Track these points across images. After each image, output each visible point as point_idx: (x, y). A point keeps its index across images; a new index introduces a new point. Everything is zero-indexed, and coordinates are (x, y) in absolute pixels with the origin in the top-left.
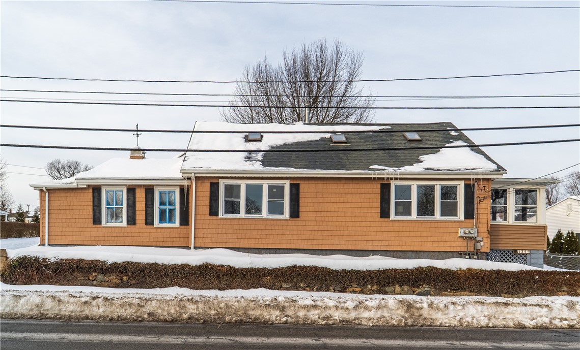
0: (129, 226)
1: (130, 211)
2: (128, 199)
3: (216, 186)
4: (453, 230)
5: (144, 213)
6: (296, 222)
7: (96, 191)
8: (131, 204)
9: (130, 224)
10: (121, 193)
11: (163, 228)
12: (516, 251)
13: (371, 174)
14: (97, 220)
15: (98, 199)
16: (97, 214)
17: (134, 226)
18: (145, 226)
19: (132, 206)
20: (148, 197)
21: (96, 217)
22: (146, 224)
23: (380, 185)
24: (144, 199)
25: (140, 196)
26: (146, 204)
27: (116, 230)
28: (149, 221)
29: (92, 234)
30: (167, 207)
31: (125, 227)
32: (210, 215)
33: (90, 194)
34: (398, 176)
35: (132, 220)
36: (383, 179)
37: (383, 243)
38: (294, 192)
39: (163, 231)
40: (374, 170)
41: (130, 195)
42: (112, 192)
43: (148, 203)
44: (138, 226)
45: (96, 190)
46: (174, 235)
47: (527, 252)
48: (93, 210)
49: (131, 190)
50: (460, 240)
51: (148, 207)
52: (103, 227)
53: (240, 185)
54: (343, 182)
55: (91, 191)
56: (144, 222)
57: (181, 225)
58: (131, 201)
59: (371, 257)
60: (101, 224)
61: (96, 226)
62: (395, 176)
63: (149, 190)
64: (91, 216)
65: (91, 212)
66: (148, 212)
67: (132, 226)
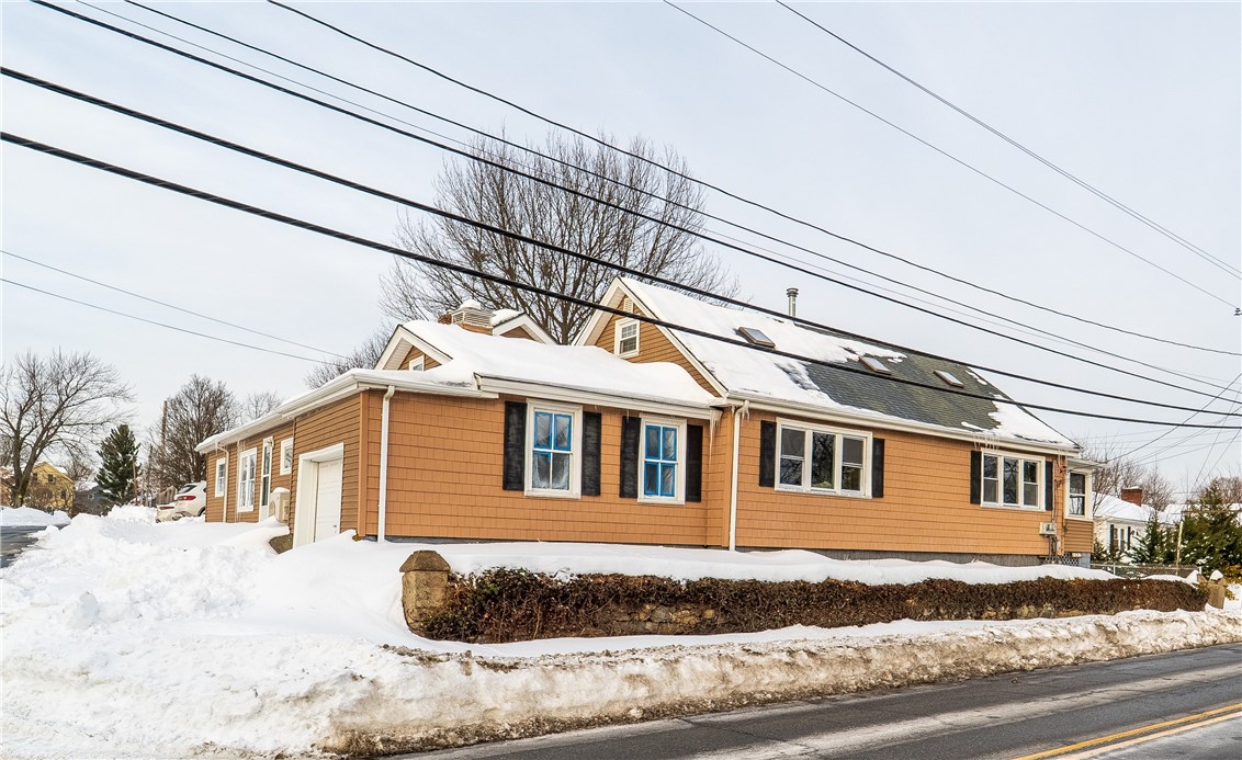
0: (586, 498)
1: (588, 464)
2: (585, 437)
3: (771, 430)
4: (1035, 525)
5: (617, 470)
6: (881, 504)
7: (514, 410)
8: (591, 449)
9: (589, 495)
10: (567, 420)
11: (653, 505)
12: (1071, 553)
13: (972, 437)
14: (513, 480)
15: (518, 429)
16: (514, 464)
17: (596, 499)
18: (619, 500)
19: (592, 454)
20: (628, 436)
21: (513, 473)
22: (622, 494)
23: (970, 453)
24: (618, 441)
25: (611, 431)
26: (622, 452)
27: (557, 505)
28: (627, 491)
29: (501, 513)
30: (661, 461)
31: (575, 500)
32: (760, 485)
33: (498, 416)
34: (994, 443)
35: (592, 486)
36: (972, 444)
37: (972, 542)
38: (878, 453)
39: (655, 511)
40: (965, 428)
41: (589, 428)
42: (547, 418)
43: (627, 450)
44: (603, 498)
45: (515, 408)
46: (674, 521)
47: (1079, 555)
48: (506, 454)
49: (592, 417)
50: (1040, 538)
51: (626, 459)
52: (528, 497)
53: (804, 433)
54: (933, 443)
55: (501, 408)
56: (617, 490)
57: (687, 500)
58: (591, 441)
59: (973, 563)
60: (523, 490)
61: (512, 493)
62: (990, 443)
63: (631, 422)
64: (499, 470)
65: (500, 460)
66: (627, 469)
67: (591, 499)
